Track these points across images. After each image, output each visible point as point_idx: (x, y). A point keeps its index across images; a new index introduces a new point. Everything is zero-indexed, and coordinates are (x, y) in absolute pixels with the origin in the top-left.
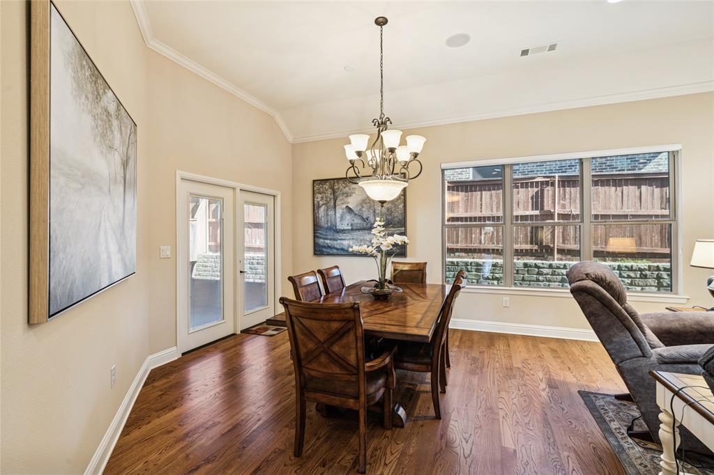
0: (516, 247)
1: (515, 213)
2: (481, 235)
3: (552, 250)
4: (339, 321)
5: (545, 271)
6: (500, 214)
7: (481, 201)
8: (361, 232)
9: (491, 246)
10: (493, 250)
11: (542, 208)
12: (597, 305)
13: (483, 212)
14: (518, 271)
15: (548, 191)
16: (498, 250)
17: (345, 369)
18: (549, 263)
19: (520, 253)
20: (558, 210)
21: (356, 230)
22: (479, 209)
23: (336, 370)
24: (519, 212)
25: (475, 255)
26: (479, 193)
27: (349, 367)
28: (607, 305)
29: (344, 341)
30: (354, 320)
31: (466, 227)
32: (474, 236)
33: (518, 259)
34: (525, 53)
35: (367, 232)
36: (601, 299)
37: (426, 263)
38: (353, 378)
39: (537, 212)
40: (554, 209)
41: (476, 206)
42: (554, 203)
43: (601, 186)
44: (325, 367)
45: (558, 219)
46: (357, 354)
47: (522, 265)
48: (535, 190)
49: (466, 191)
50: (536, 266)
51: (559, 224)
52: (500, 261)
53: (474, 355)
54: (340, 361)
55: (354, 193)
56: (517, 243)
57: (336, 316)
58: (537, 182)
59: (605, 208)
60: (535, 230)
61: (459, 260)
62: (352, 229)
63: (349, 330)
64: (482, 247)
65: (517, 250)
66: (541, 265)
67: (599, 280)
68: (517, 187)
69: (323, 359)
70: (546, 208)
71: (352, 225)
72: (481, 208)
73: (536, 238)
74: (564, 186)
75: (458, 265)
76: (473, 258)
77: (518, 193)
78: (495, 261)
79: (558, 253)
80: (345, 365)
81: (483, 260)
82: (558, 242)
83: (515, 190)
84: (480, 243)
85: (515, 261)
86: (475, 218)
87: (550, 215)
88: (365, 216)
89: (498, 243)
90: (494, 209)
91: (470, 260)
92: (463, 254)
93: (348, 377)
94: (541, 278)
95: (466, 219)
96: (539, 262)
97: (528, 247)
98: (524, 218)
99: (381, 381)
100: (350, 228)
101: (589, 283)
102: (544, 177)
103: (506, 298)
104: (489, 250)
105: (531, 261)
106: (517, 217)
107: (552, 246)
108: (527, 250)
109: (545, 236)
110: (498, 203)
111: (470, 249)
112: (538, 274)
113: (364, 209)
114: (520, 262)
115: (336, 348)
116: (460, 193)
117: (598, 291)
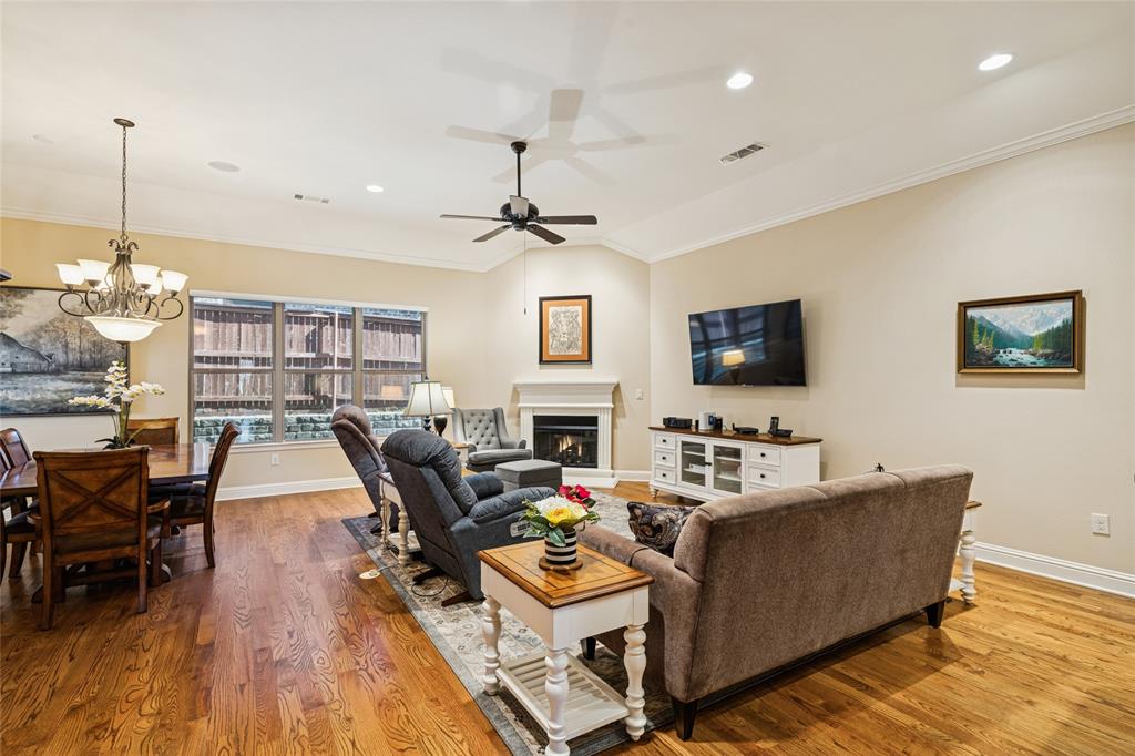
0: (288, 397)
1: (287, 355)
2: (238, 382)
3: (331, 401)
4: (121, 466)
5: (322, 426)
6: (268, 354)
7: (240, 334)
8: (35, 378)
9: (254, 398)
10: (256, 403)
11: (319, 351)
12: (349, 437)
13: (242, 351)
14: (289, 428)
15: (327, 330)
16: (263, 403)
17: (123, 515)
18: (326, 416)
19: (293, 406)
20: (337, 354)
21: (22, 373)
22: (235, 344)
23: (110, 519)
24: (292, 353)
25: (229, 411)
26: (236, 325)
27: (128, 514)
28: (356, 436)
29: (125, 487)
30: (140, 465)
31: (215, 372)
32: (227, 383)
33: (290, 413)
34: (298, 197)
35: (49, 377)
36: (352, 432)
37: (177, 419)
38: (132, 524)
39: (312, 355)
40: (334, 352)
41: (231, 343)
42: (333, 344)
43: (382, 330)
44: (96, 519)
45: (338, 365)
46: (140, 497)
47: (294, 420)
48: (312, 327)
49: (215, 321)
50: (312, 421)
51: (339, 372)
52: (267, 417)
53: (239, 518)
54: (118, 510)
55: (20, 313)
56: (288, 393)
57: (116, 462)
58: (315, 318)
59: (385, 353)
60: (310, 377)
61: (203, 418)
62: (14, 373)
63: (131, 475)
64: (240, 398)
65: (288, 402)
66: (318, 419)
67: (352, 419)
68: (290, 322)
69: (93, 511)
70: (324, 350)
71: (12, 365)
72: (239, 345)
73: (313, 387)
74: (344, 327)
75: (202, 426)
76: (227, 415)
77: (291, 329)
78: (259, 417)
79: (338, 404)
80: (123, 511)
81: (242, 417)
82: (338, 391)
83: (288, 325)
84: (237, 392)
85: (286, 415)
86: (230, 358)
87: (327, 360)
88: (44, 353)
89: (263, 393)
90: (259, 348)
91: (222, 418)
92: (210, 410)
93: (125, 524)
94: (317, 434)
95: (215, 360)
96: (315, 416)
97: (303, 397)
98: (298, 361)
99: (158, 529)
100: (10, 370)
101: (345, 421)
102: (325, 313)
103: (274, 455)
104: (249, 403)
105: (306, 415)
106: (289, 359)
107: (330, 395)
108: (301, 402)
109: (322, 384)
110: (264, 340)
111: (222, 403)
112: (315, 430)
113: (42, 341)
114: (292, 417)
115: (113, 497)
116: (206, 323)
117: (351, 427)
